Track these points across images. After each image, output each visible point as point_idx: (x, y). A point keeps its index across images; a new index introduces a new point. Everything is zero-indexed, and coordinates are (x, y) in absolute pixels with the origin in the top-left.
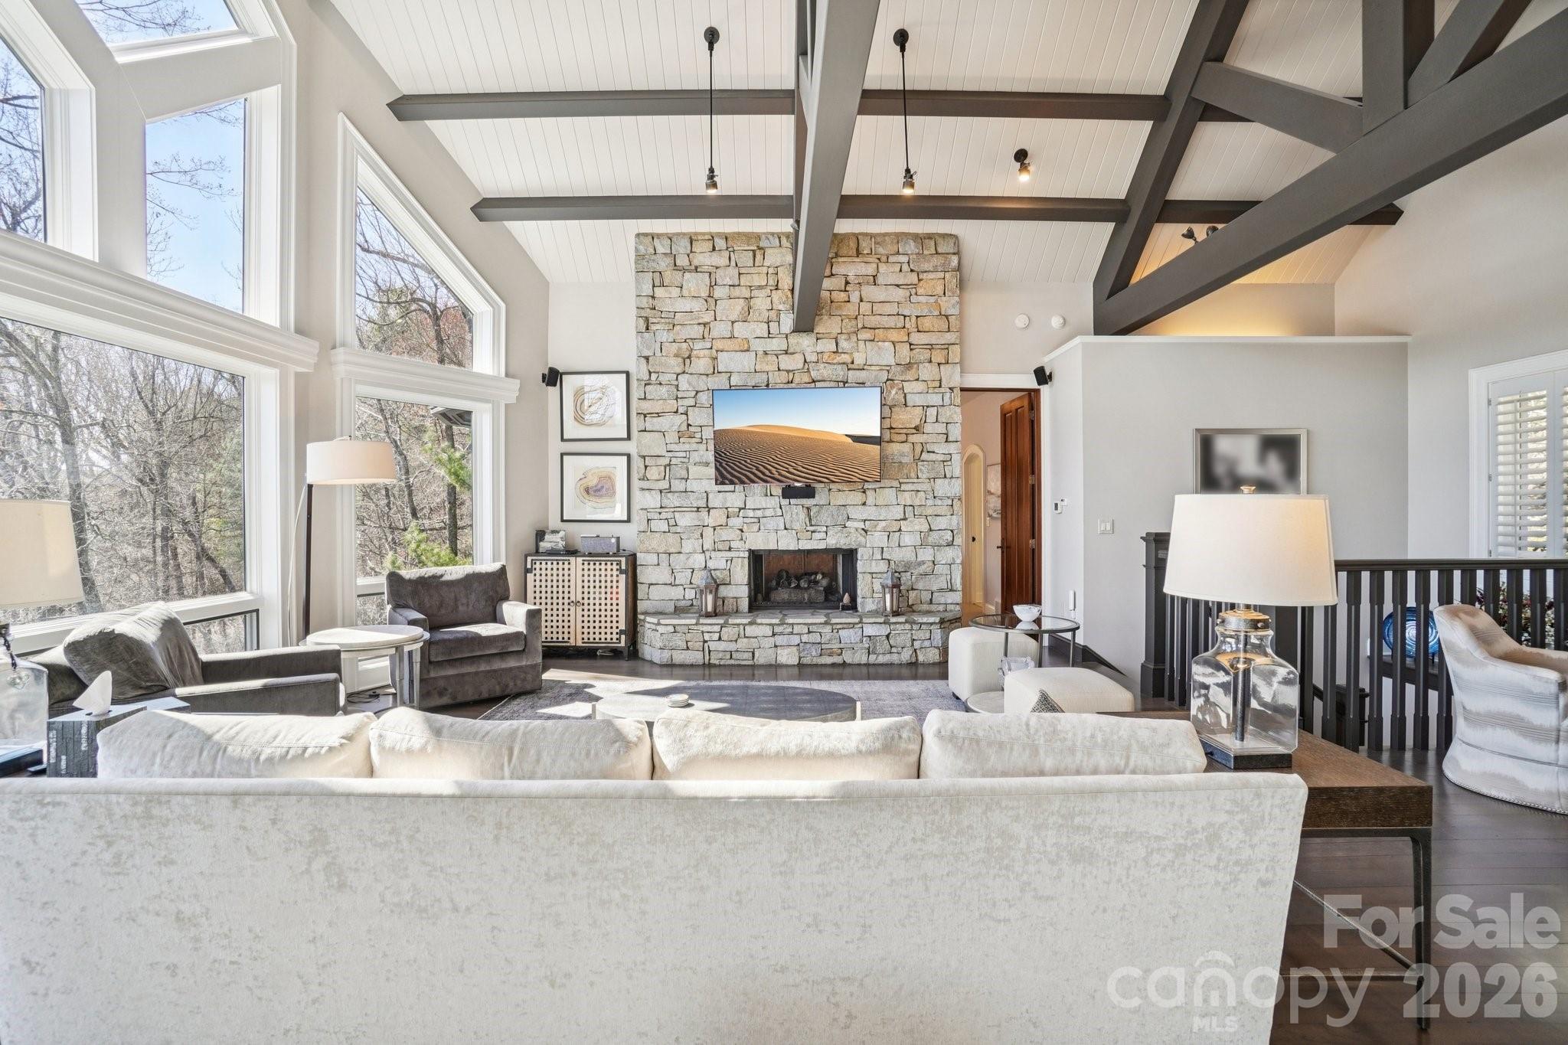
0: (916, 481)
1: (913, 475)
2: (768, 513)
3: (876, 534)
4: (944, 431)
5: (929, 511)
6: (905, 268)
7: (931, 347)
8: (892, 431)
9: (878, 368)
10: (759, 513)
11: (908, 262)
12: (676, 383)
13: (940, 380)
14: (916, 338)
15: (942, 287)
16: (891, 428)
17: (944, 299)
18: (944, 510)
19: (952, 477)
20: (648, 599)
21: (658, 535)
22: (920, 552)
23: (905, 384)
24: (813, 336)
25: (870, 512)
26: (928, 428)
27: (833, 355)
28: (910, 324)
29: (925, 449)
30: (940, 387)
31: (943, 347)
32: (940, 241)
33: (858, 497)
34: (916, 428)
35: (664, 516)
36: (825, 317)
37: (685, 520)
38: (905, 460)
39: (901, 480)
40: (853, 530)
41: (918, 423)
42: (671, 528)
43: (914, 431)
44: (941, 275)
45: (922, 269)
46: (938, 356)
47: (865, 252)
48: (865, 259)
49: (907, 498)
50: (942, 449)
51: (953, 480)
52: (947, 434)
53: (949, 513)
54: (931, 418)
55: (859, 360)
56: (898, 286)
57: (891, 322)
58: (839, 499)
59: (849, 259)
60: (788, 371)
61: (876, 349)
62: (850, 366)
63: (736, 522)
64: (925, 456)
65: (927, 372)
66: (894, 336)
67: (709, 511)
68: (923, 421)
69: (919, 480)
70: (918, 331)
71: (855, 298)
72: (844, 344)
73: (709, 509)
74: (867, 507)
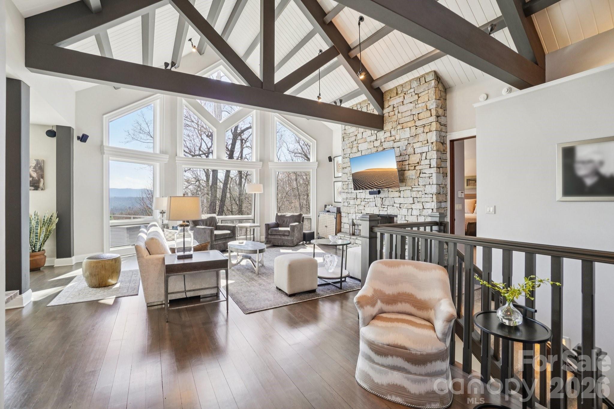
0: (418, 186)
1: (416, 184)
2: (371, 200)
3: (404, 209)
4: (429, 163)
5: (423, 200)
6: (413, 94)
7: (424, 126)
8: (409, 165)
9: (404, 140)
10: (368, 200)
11: (414, 91)
12: (349, 157)
13: (427, 140)
14: (419, 123)
15: (427, 97)
16: (409, 164)
17: (429, 102)
18: (429, 200)
19: (433, 184)
20: (344, 228)
21: (345, 207)
22: (419, 218)
23: (414, 144)
24: (383, 132)
25: (401, 200)
26: (423, 163)
27: (389, 138)
28: (415, 118)
29: (421, 172)
30: (428, 143)
31: (428, 124)
32: (426, 76)
33: (397, 194)
34: (418, 163)
35: (347, 201)
36: (387, 123)
37: (352, 202)
38: (414, 177)
39: (412, 187)
40: (396, 207)
41: (418, 161)
42: (349, 205)
43: (417, 164)
44: (427, 92)
45: (419, 92)
46: (427, 130)
47: (399, 93)
48: (400, 96)
49: (414, 194)
50: (428, 171)
51: (433, 185)
52: (430, 164)
53: (431, 201)
54: (424, 158)
55: (398, 138)
56: (411, 103)
57: (408, 119)
58: (392, 195)
59: (394, 98)
60: (377, 147)
61: (403, 132)
62: (395, 141)
63: (363, 203)
64: (422, 175)
65: (422, 137)
66: (410, 124)
67: (357, 199)
68: (420, 160)
69: (419, 186)
70: (419, 120)
71: (396, 112)
72: (393, 133)
73: (357, 198)
74: (401, 198)
